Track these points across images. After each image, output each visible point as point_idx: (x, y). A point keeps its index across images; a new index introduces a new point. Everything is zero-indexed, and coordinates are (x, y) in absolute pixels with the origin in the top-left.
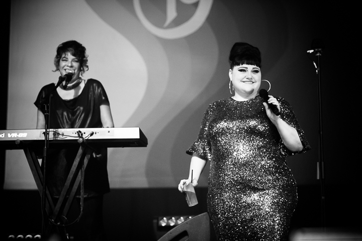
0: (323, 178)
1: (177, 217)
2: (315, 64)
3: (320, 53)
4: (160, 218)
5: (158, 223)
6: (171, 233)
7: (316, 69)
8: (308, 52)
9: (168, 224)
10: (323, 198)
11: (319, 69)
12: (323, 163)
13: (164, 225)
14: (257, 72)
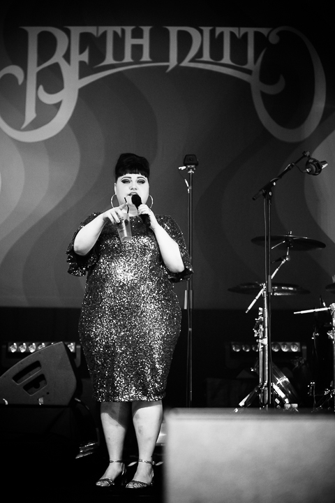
0: (191, 307)
1: (28, 343)
2: (186, 182)
3: (193, 170)
4: (9, 344)
5: (7, 348)
6: (21, 363)
7: (188, 188)
8: (180, 168)
9: (18, 349)
10: (190, 329)
11: (191, 188)
12: (191, 291)
13: (13, 351)
14: (143, 182)
